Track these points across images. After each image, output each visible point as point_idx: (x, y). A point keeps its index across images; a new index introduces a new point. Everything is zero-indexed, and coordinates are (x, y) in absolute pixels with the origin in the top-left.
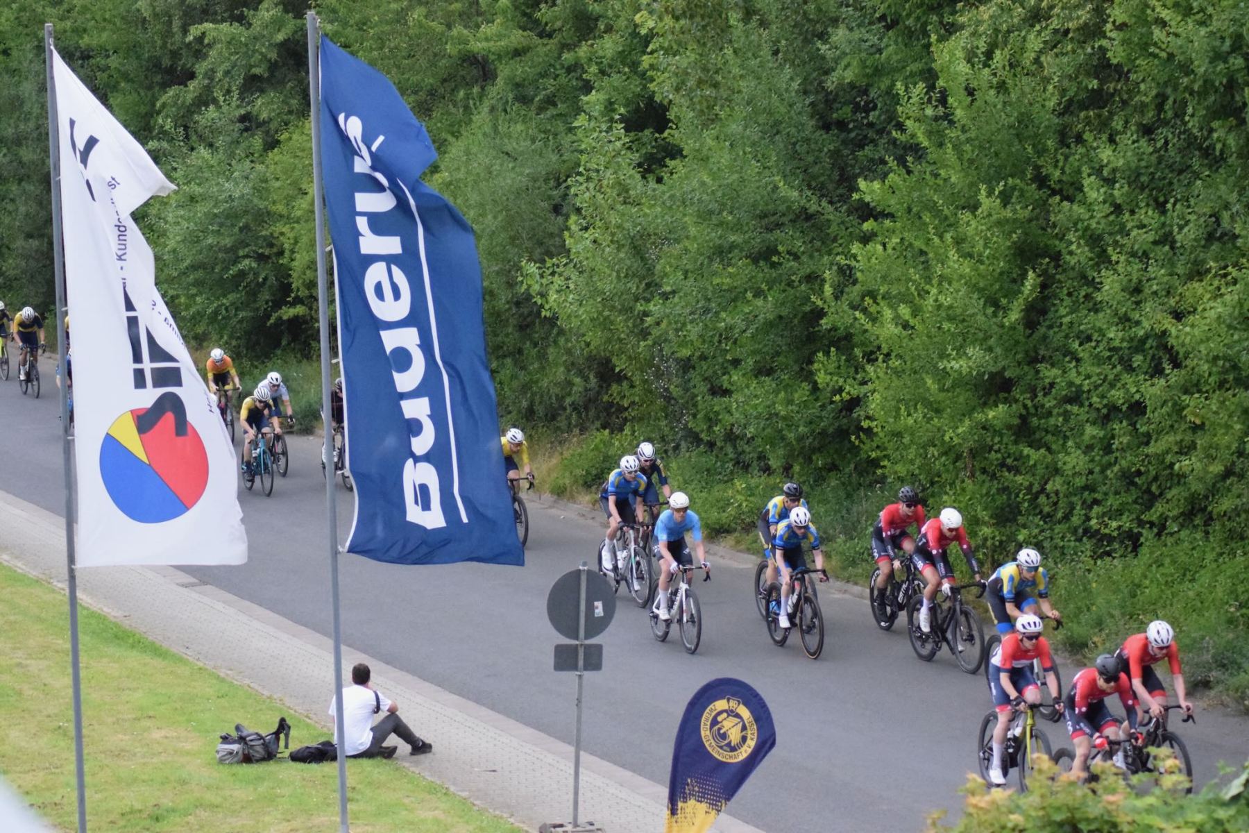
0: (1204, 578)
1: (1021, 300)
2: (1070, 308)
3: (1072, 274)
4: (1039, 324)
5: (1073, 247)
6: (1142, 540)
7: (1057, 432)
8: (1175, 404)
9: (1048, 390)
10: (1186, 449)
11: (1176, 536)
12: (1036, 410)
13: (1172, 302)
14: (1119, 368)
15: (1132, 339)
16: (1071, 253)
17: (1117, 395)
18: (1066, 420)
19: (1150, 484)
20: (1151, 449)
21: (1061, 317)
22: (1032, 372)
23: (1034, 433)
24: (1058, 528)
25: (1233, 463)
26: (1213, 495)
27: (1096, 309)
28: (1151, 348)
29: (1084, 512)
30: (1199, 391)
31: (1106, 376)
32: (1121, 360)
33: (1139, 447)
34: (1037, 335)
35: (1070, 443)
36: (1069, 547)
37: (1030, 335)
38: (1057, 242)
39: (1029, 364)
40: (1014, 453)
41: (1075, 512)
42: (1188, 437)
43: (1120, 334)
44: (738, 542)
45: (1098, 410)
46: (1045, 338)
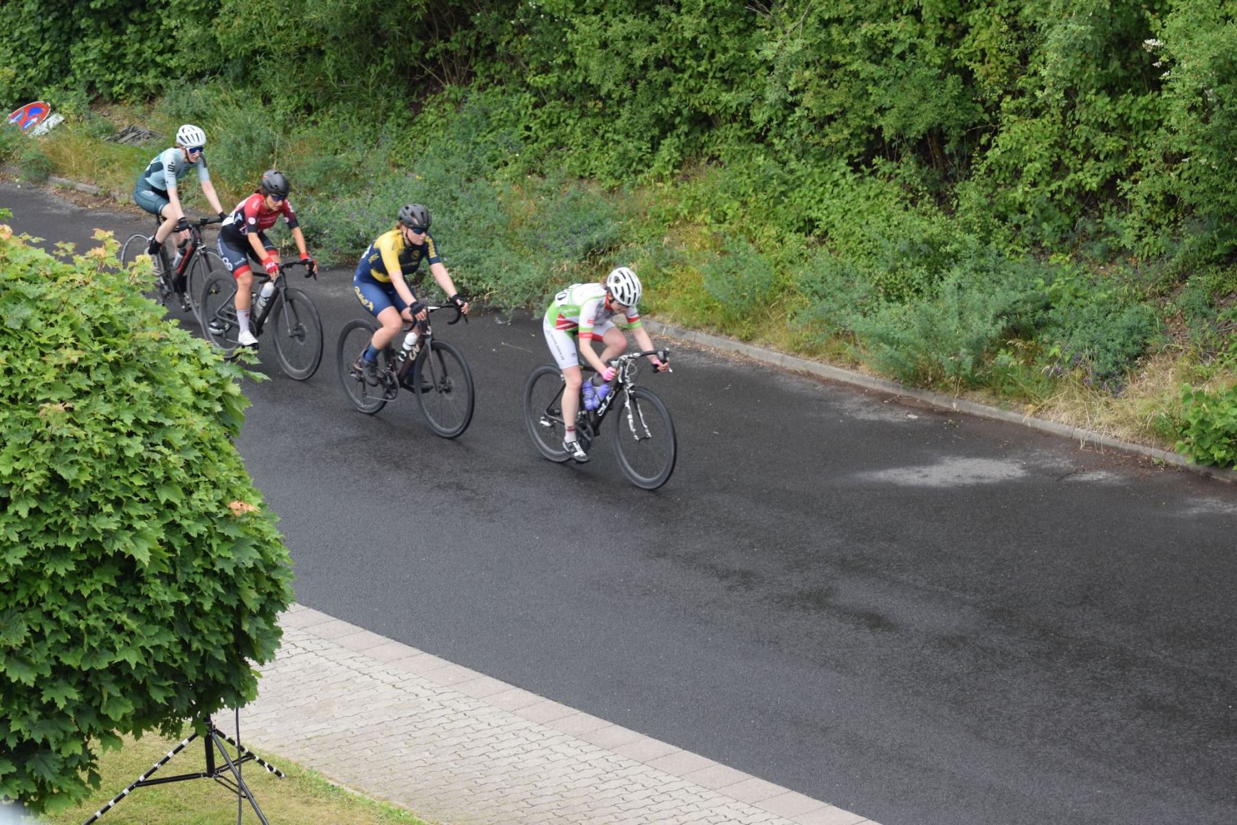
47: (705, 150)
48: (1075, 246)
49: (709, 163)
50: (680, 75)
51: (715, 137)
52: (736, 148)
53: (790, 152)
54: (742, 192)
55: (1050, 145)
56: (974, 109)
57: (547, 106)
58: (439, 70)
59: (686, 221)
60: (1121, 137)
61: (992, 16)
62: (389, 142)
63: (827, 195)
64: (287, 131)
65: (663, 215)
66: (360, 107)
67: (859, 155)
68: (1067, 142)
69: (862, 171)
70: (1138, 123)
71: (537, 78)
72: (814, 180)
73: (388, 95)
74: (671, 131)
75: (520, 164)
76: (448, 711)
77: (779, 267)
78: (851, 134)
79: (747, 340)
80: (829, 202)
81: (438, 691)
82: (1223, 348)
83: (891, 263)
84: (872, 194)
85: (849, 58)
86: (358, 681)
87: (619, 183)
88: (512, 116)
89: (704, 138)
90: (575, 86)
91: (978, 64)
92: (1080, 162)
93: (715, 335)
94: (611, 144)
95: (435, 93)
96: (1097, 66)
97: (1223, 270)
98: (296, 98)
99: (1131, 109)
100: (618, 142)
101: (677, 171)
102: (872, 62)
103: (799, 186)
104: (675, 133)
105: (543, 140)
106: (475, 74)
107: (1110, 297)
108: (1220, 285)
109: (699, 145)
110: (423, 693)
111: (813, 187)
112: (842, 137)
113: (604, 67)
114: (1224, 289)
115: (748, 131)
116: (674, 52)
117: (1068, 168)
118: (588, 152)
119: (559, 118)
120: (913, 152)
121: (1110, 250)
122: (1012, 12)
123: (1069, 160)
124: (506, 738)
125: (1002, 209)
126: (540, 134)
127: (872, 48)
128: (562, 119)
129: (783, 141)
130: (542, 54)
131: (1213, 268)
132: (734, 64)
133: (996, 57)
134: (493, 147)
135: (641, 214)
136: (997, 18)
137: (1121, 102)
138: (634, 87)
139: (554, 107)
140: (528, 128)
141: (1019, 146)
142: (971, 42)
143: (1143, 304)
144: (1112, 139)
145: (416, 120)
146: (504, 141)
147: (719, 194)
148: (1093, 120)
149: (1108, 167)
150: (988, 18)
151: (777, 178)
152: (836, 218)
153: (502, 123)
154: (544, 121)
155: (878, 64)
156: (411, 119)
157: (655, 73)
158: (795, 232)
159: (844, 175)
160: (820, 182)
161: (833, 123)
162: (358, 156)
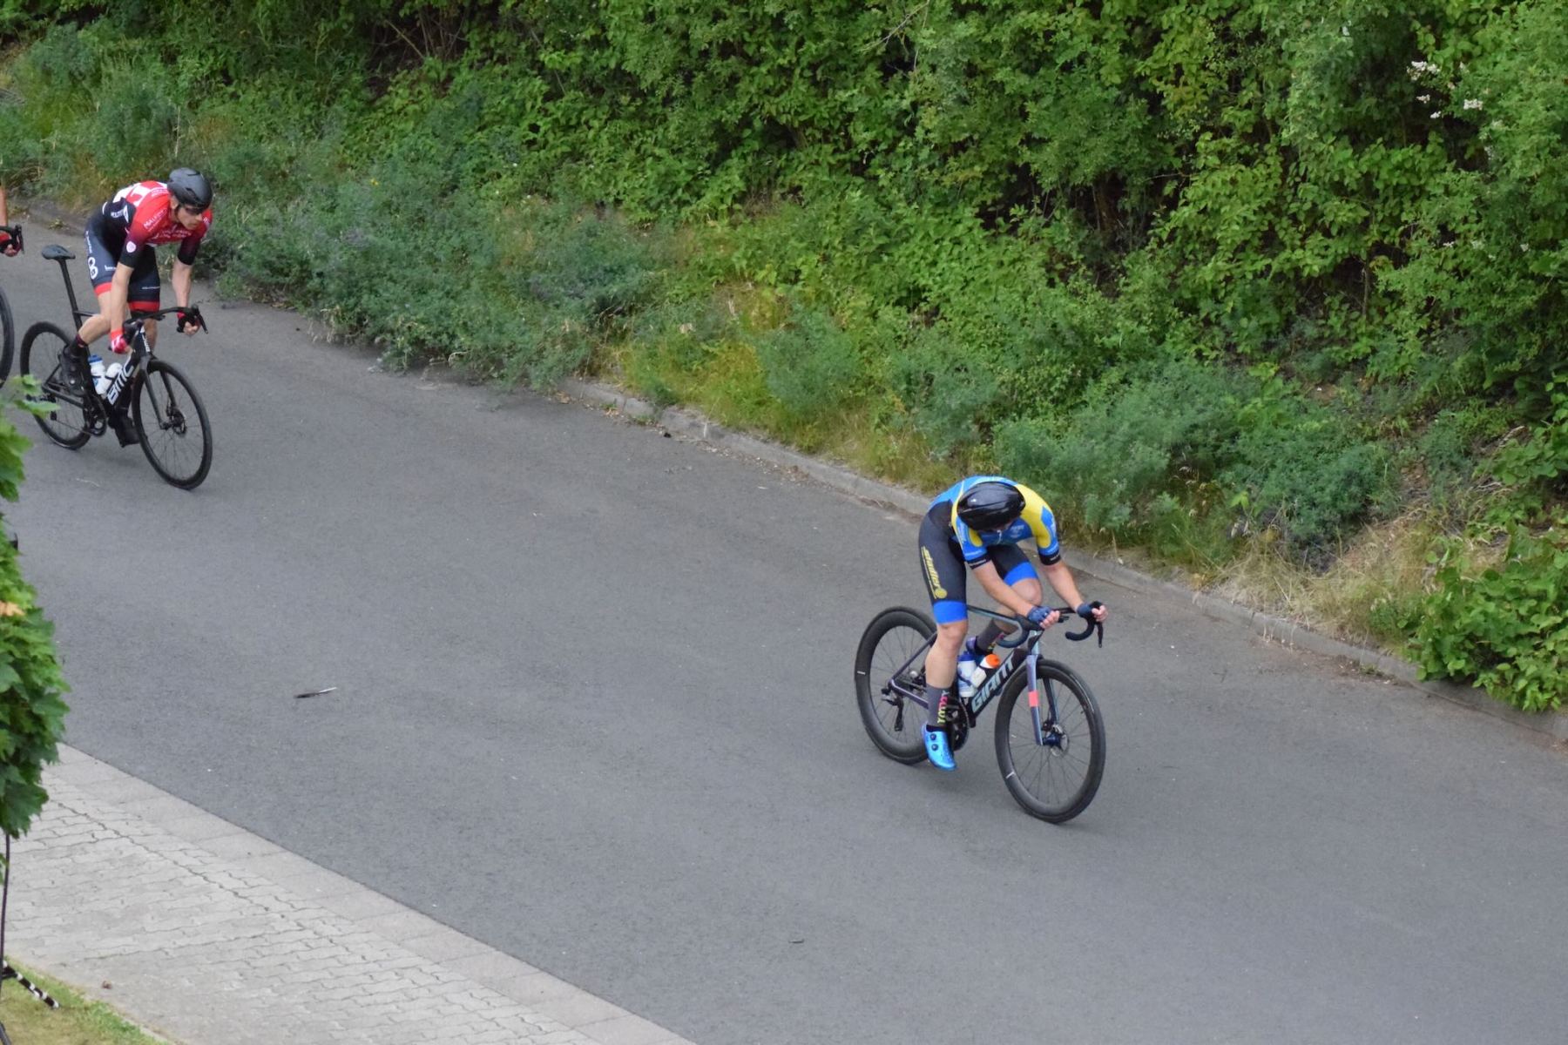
47: (781, 179)
48: (1284, 356)
49: (783, 196)
50: (754, 69)
51: (796, 162)
52: (826, 178)
53: (899, 191)
54: (824, 244)
55: (1260, 207)
56: (1161, 150)
57: (564, 99)
58: (417, 37)
59: (741, 278)
60: (1363, 205)
61: (1193, 18)
62: (336, 133)
63: (944, 255)
64: (193, 106)
65: (710, 265)
66: (300, 79)
67: (995, 203)
68: (1286, 206)
69: (997, 227)
70: (1387, 186)
71: (554, 56)
72: (927, 234)
73: (340, 64)
74: (735, 147)
75: (519, 179)
76: (309, 934)
77: (865, 352)
78: (986, 173)
79: (811, 451)
80: (945, 265)
81: (299, 905)
82: (1477, 516)
83: (1023, 359)
84: (1006, 259)
85: (990, 62)
86: (186, 882)
87: (652, 216)
88: (512, 107)
89: (781, 162)
90: (605, 73)
91: (1169, 86)
92: (1300, 236)
93: (765, 442)
94: (649, 160)
95: (410, 68)
96: (1340, 101)
97: (1489, 405)
98: (212, 59)
99: (1380, 168)
100: (658, 159)
101: (737, 206)
102: (1025, 71)
103: (907, 240)
104: (740, 150)
105: (553, 147)
106: (467, 45)
107: (1324, 430)
108: (1482, 426)
109: (773, 171)
110: (276, 906)
111: (925, 243)
112: (971, 175)
113: (647, 48)
114: (1487, 432)
115: (842, 157)
116: (746, 34)
117: (1283, 245)
118: (616, 168)
119: (579, 118)
120: (1071, 205)
121: (1334, 365)
122: (1224, 14)
123: (1284, 230)
124: (384, 977)
125: (1187, 295)
126: (551, 137)
127: (1024, 52)
128: (583, 119)
129: (891, 174)
130: (563, 25)
131: (1474, 402)
132: (830, 58)
133: (1196, 76)
134: (483, 150)
135: (681, 262)
136: (1202, 22)
137: (1367, 157)
138: (688, 81)
139: (574, 101)
140: (534, 128)
141: (1217, 206)
142: (1162, 53)
143: (1371, 445)
144: (1348, 207)
145: (378, 103)
146: (500, 143)
147: (793, 241)
148: (1327, 179)
149: (1340, 247)
150: (1189, 20)
151: (878, 226)
152: (952, 288)
153: (498, 118)
154: (557, 120)
155: (1031, 73)
156: (371, 102)
157: (718, 63)
158: (895, 305)
159: (970, 229)
160: (935, 237)
161: (960, 153)
162: (292, 149)
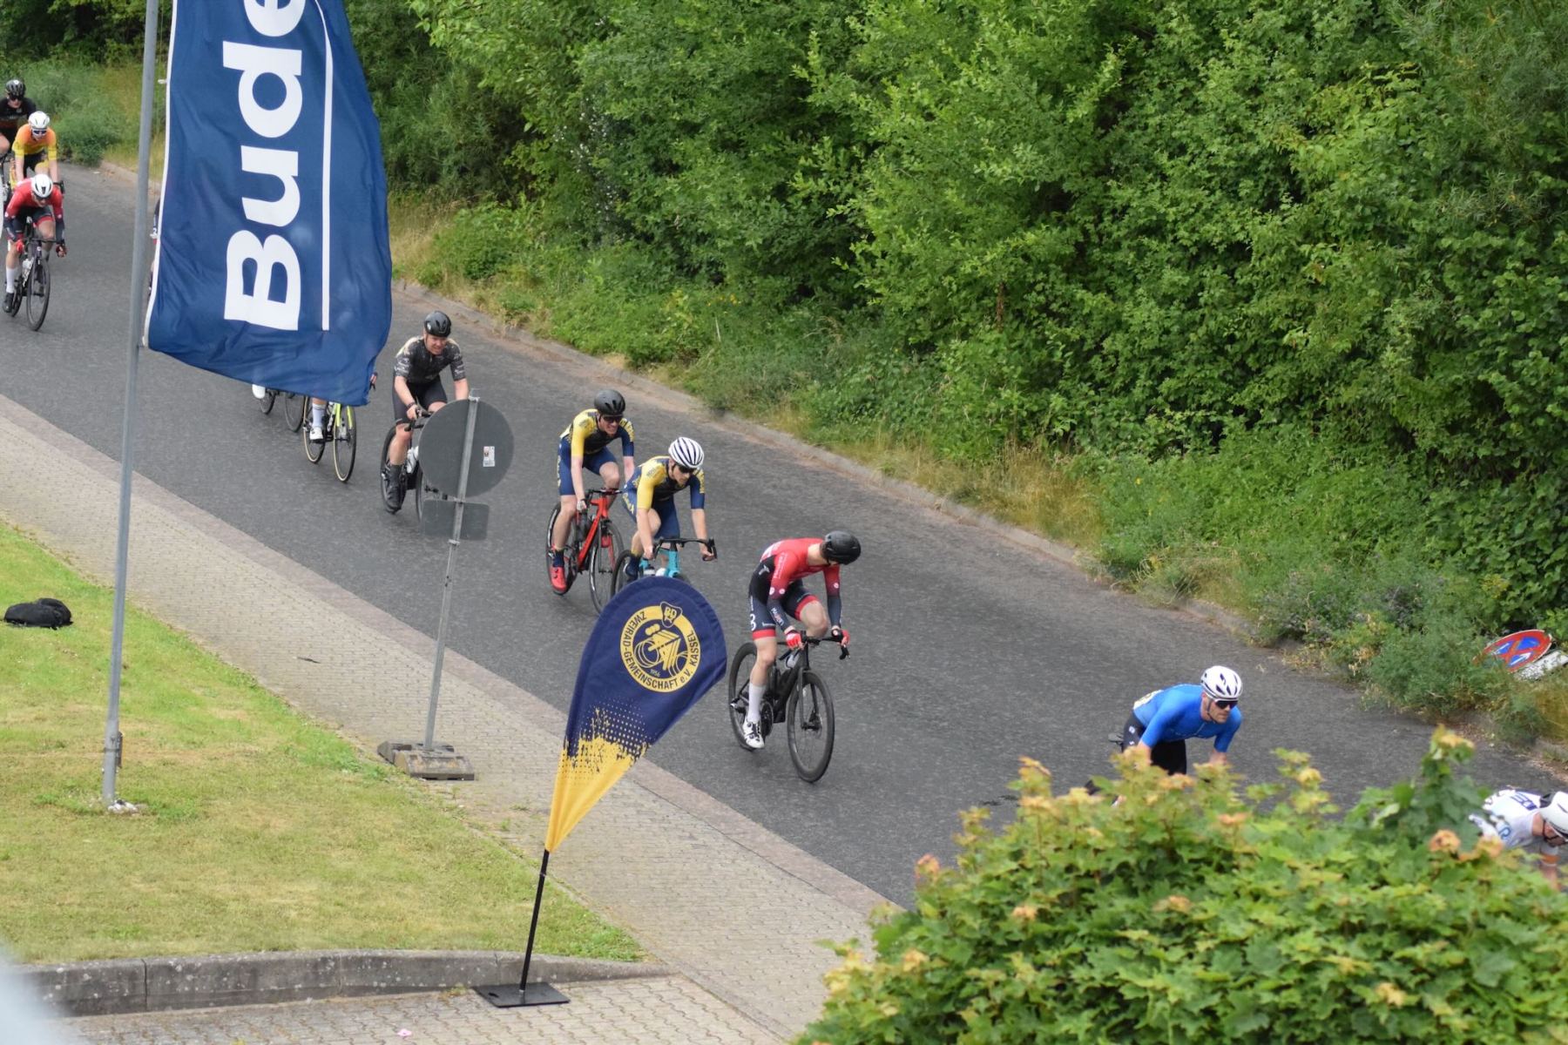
0: (1307, 492)
1: (1094, 90)
2: (1162, 104)
3: (1166, 59)
4: (1115, 121)
5: (1173, 24)
6: (1226, 431)
7: (1125, 271)
8: (1291, 250)
9: (1119, 213)
10: (1302, 315)
11: (1274, 429)
12: (1101, 238)
13: (1301, 111)
14: (1219, 193)
15: (1241, 158)
16: (1169, 32)
17: (1212, 231)
18: (1140, 256)
19: (1245, 355)
20: (1251, 310)
21: (1147, 116)
22: (1100, 187)
23: (1095, 270)
24: (1113, 402)
25: (1365, 339)
26: (1331, 379)
27: (1196, 109)
28: (1267, 170)
29: (1149, 383)
30: (1326, 238)
31: (1200, 205)
32: (1223, 181)
33: (1235, 304)
34: (1112, 137)
35: (1140, 291)
36: (1125, 430)
37: (1103, 136)
38: (1152, 14)
39: (1097, 175)
40: (1062, 297)
41: (1138, 383)
42: (1304, 298)
43: (1226, 149)
44: (673, 376)
45: (1186, 248)
46: (1122, 142)
